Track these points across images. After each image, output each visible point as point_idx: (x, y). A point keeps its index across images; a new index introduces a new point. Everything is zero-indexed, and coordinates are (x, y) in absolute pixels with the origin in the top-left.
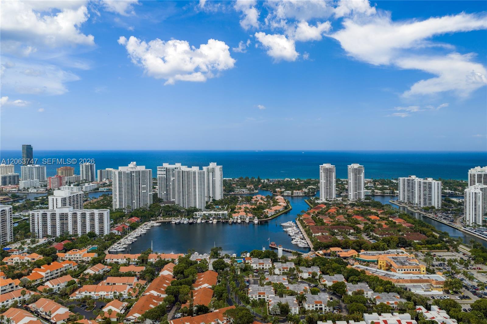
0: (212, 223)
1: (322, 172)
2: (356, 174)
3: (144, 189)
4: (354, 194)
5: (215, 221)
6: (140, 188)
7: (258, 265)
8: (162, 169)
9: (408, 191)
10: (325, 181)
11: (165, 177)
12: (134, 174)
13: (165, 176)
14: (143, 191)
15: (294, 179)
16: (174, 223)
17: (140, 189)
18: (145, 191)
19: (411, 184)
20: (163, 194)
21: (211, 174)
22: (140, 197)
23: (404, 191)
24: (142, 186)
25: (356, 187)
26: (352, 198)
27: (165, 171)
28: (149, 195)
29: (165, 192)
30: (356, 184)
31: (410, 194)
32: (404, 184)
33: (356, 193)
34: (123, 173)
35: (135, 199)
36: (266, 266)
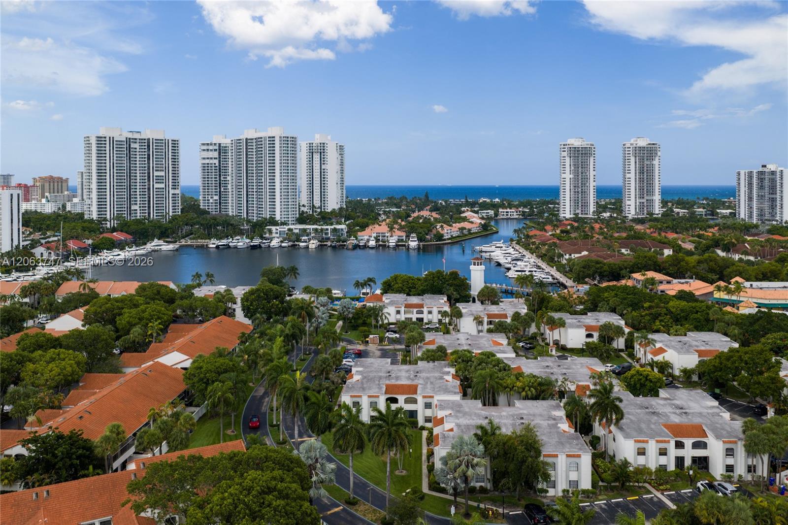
0: (307, 247)
1: (566, 155)
2: (642, 160)
3: (159, 180)
4: (638, 204)
5: (313, 244)
6: (149, 177)
7: (402, 310)
8: (211, 147)
9: (761, 197)
10: (572, 176)
11: (217, 165)
12: (137, 146)
13: (216, 161)
14: (156, 186)
15: (497, 200)
16: (214, 246)
17: (149, 180)
18: (163, 186)
19: (767, 183)
20: (211, 201)
21: (317, 157)
22: (149, 197)
23: (750, 199)
24: (156, 173)
25: (641, 189)
26: (633, 212)
27: (215, 150)
28: (171, 196)
29: (217, 198)
30: (641, 180)
31: (766, 205)
32: (750, 185)
33: (642, 201)
34: (108, 139)
35: (138, 203)
36: (430, 312)
